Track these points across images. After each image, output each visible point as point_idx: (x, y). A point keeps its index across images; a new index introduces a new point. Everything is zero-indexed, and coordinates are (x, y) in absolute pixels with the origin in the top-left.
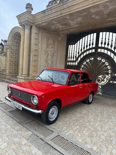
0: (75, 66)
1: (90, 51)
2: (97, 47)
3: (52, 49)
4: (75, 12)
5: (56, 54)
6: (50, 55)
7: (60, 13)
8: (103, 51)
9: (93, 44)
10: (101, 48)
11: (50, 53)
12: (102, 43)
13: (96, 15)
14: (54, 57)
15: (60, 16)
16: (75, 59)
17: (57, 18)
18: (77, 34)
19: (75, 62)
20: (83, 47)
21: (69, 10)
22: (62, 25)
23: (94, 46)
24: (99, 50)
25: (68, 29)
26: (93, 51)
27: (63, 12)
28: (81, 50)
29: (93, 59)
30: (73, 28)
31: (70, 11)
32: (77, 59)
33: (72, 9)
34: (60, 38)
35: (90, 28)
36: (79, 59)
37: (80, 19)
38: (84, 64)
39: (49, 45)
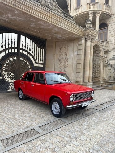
1: (13, 50)
2: (19, 48)
4: (30, 15)
7: (13, 3)
8: (24, 52)
9: (15, 44)
10: (23, 49)
12: (23, 45)
13: (35, 25)
15: (14, 6)
20: (4, 44)
21: (26, 9)
23: (16, 46)
24: (21, 51)
26: (16, 50)
27: (18, 5)
29: (16, 58)
33: (29, 11)
37: (22, 19)
38: (7, 62)
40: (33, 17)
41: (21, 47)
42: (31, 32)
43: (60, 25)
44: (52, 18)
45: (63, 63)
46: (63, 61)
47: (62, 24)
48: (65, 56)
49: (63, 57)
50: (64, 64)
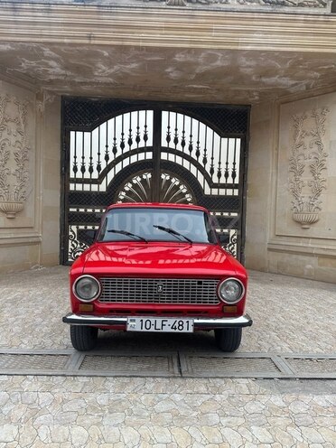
0: (99, 194)
1: (141, 156)
2: (157, 148)
3: (19, 138)
4: (137, 48)
5: (31, 155)
8: (172, 157)
9: (146, 138)
10: (168, 150)
11: (12, 150)
12: (168, 139)
13: (177, 69)
14: (26, 163)
15: (87, 41)
16: (95, 175)
17: (70, 44)
19: (98, 182)
20: (118, 142)
21: (120, 36)
22: (66, 68)
23: (150, 143)
24: (164, 156)
26: (149, 155)
27: (96, 34)
28: (115, 151)
29: (149, 176)
31: (122, 39)
32: (103, 175)
33: (130, 36)
34: (41, 106)
35: (141, 95)
36: (111, 175)
37: (134, 65)
38: (127, 189)
39: (9, 124)
40: (149, 49)
41: (164, 143)
42: (187, 95)
43: (247, 44)
44: (210, 30)
45: (306, 177)
46: (307, 169)
47: (257, 38)
48: (315, 148)
49: (307, 152)
50: (312, 178)
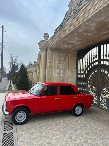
0: (84, 78)
1: (95, 64)
2: (100, 60)
3: (64, 65)
5: (67, 68)
6: (62, 69)
9: (96, 57)
10: (103, 60)
11: (62, 68)
12: (103, 55)
14: (65, 71)
16: (83, 72)
17: (59, 41)
18: (84, 50)
19: (83, 74)
20: (89, 60)
23: (97, 59)
24: (102, 62)
25: (74, 47)
26: (97, 63)
28: (88, 63)
29: (97, 71)
30: (78, 45)
32: (85, 72)
34: (70, 55)
36: (86, 72)
37: (76, 38)
38: (90, 76)
39: (61, 62)
41: (102, 58)
